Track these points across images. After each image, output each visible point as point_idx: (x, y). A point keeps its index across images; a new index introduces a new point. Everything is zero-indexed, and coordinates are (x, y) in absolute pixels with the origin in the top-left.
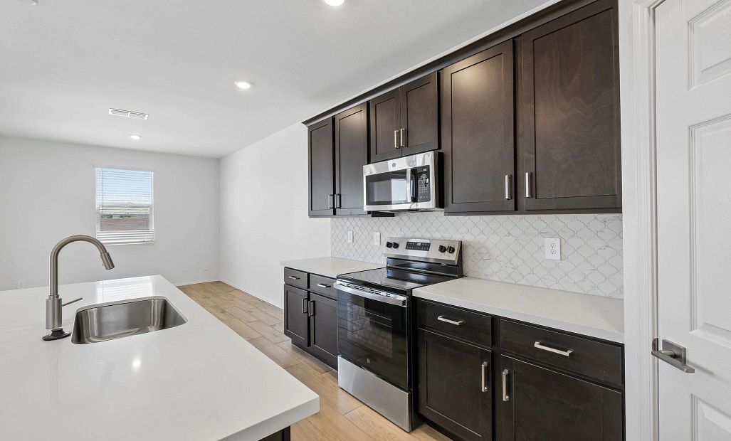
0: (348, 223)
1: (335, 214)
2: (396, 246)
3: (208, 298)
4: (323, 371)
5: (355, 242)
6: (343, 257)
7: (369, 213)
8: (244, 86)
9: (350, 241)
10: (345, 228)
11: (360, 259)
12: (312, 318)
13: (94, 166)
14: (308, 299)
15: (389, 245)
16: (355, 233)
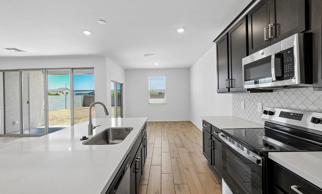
0: (242, 97)
1: (229, 91)
2: (272, 113)
3: (182, 128)
4: (218, 183)
5: (246, 108)
6: (239, 117)
7: (248, 90)
8: (181, 31)
9: (243, 107)
10: (240, 100)
11: (249, 120)
12: (213, 150)
13: (148, 76)
14: (211, 139)
15: (265, 112)
16: (245, 102)
